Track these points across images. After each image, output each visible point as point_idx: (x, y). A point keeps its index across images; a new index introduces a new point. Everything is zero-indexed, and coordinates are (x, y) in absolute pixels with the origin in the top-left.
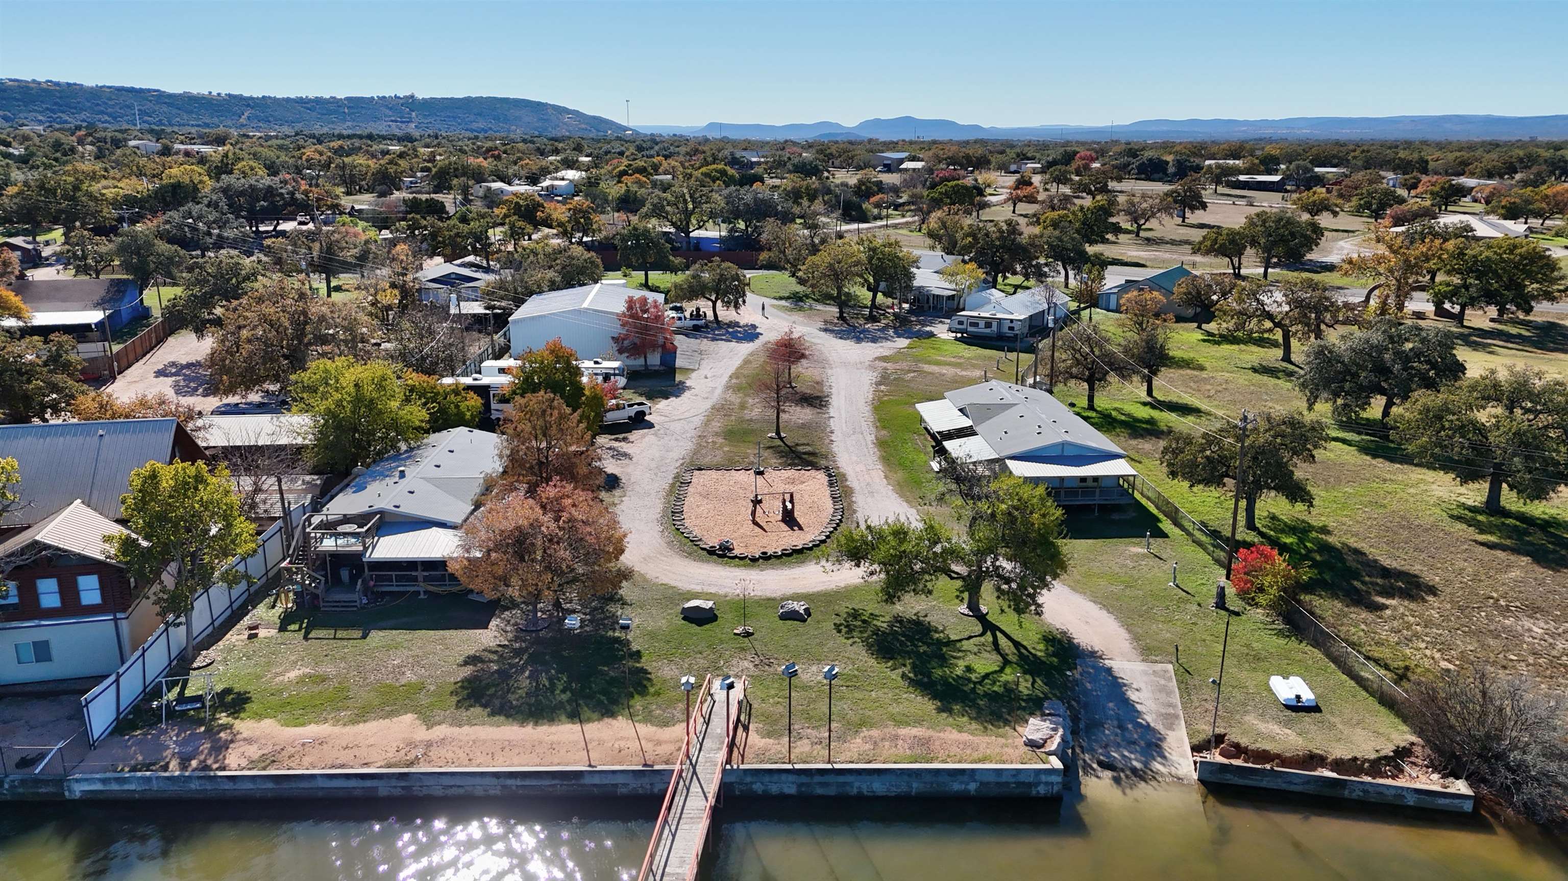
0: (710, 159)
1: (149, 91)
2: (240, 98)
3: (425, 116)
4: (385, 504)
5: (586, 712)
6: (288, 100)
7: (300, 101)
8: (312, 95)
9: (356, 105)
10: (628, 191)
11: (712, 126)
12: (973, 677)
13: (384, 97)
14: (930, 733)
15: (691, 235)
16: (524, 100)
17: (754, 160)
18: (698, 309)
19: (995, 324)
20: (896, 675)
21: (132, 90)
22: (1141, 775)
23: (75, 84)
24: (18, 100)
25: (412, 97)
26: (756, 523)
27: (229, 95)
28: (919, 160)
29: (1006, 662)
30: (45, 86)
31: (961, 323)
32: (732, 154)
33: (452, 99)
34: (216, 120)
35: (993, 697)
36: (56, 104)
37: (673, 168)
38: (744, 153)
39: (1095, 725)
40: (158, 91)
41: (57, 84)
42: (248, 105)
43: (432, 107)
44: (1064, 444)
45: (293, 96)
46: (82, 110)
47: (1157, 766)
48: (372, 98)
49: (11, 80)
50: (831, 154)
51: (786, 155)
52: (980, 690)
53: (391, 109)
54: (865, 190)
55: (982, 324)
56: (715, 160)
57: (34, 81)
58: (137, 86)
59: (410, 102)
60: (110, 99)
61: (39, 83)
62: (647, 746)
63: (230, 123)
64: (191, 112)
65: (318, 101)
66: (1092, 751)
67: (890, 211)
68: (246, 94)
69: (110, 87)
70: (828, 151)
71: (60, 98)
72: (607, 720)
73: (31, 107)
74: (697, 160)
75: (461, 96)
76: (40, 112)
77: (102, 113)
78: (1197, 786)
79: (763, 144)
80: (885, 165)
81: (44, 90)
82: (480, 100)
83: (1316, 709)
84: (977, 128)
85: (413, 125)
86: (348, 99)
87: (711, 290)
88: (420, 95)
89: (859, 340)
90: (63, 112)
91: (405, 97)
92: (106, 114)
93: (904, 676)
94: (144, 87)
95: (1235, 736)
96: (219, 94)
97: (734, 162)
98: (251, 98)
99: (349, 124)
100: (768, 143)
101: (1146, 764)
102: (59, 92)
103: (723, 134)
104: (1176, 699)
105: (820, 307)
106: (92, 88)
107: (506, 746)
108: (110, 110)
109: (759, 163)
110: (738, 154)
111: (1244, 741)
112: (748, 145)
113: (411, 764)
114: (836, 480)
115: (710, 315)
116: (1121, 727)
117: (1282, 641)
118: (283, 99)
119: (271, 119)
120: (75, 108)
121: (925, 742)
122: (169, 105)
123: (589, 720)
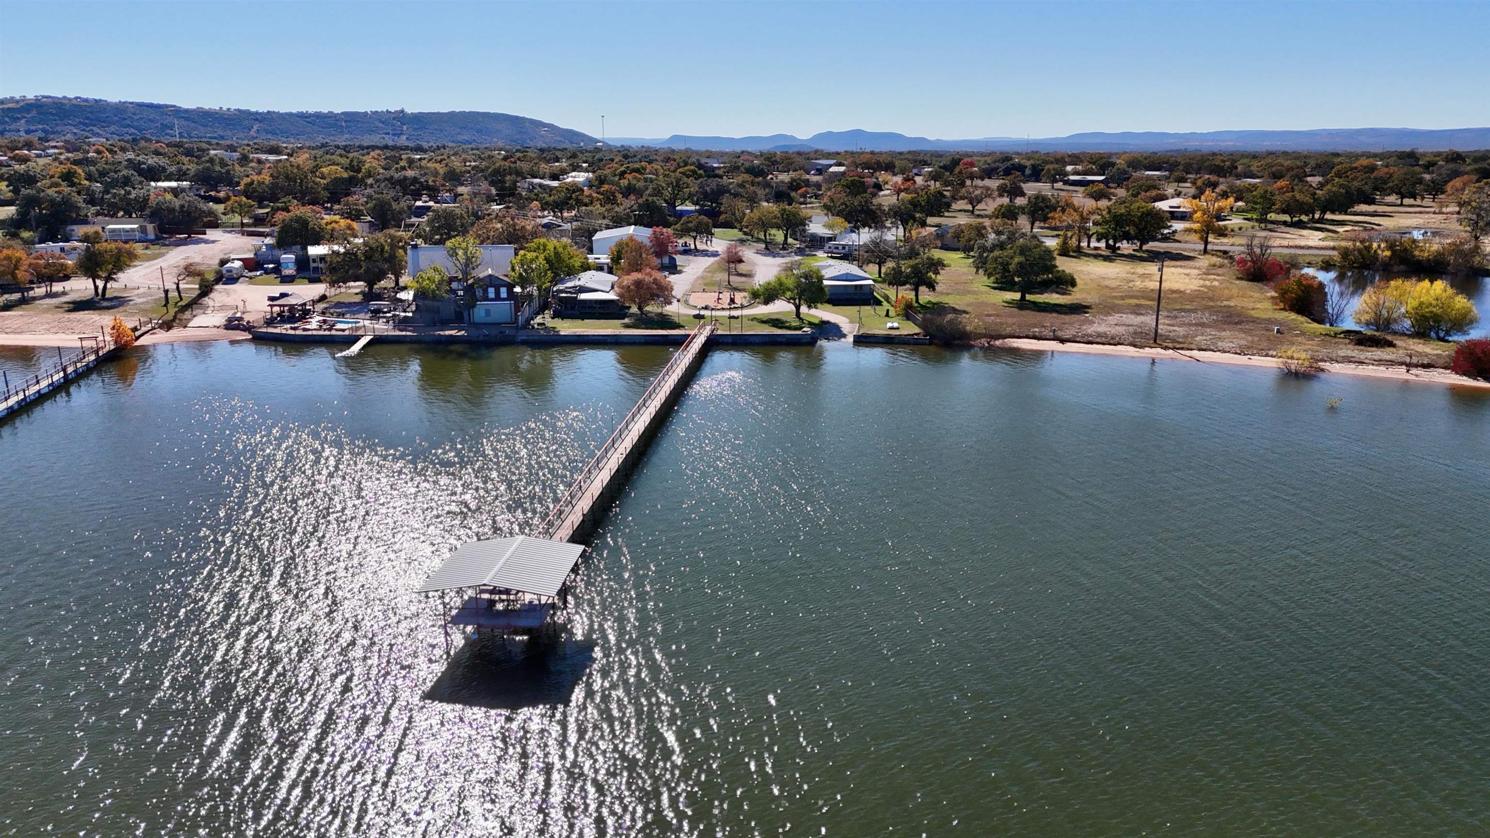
0: (681, 164)
1: (167, 106)
2: (248, 113)
3: (415, 130)
4: (581, 283)
6: (290, 115)
7: (302, 116)
8: (312, 110)
9: (352, 120)
10: (629, 184)
11: (675, 138)
13: (377, 112)
15: (678, 208)
16: (503, 115)
17: (715, 165)
18: (686, 243)
19: (847, 248)
21: (151, 106)
22: (836, 341)
23: (101, 100)
24: (54, 115)
25: (402, 111)
27: (239, 110)
28: (843, 165)
30: (74, 102)
31: (830, 248)
32: (698, 160)
33: (438, 113)
34: (229, 133)
36: (88, 118)
37: (656, 170)
38: (707, 160)
39: (828, 333)
40: (174, 106)
41: (86, 100)
42: (257, 120)
43: (421, 121)
44: (847, 274)
45: (294, 111)
46: (110, 124)
47: (842, 340)
48: (366, 112)
49: (44, 97)
50: (776, 161)
51: (740, 161)
53: (383, 123)
54: (795, 185)
55: (840, 247)
56: (686, 164)
57: (65, 97)
58: (155, 102)
59: (401, 117)
60: (134, 114)
61: (70, 100)
63: (241, 135)
64: (206, 126)
65: (318, 116)
67: (813, 200)
68: (253, 110)
69: (132, 103)
70: (774, 159)
71: (91, 112)
73: (66, 121)
74: (672, 166)
75: (446, 111)
76: (74, 126)
77: (128, 126)
78: (852, 343)
79: (722, 154)
80: (817, 170)
81: (75, 106)
82: (463, 114)
83: (897, 328)
84: (923, 140)
85: (404, 137)
86: (343, 113)
87: (693, 231)
88: (409, 110)
89: (774, 257)
90: (95, 126)
91: (396, 112)
92: (132, 127)
94: (161, 103)
95: (868, 333)
96: (229, 109)
97: (700, 166)
98: (257, 113)
99: (347, 136)
100: (727, 153)
101: (839, 339)
102: (89, 107)
103: (687, 146)
104: (856, 329)
105: (755, 244)
106: (116, 104)
108: (135, 123)
109: (719, 168)
110: (703, 161)
112: (710, 155)
115: (693, 247)
116: (835, 334)
118: (286, 114)
119: (278, 132)
120: (104, 122)
122: (186, 119)
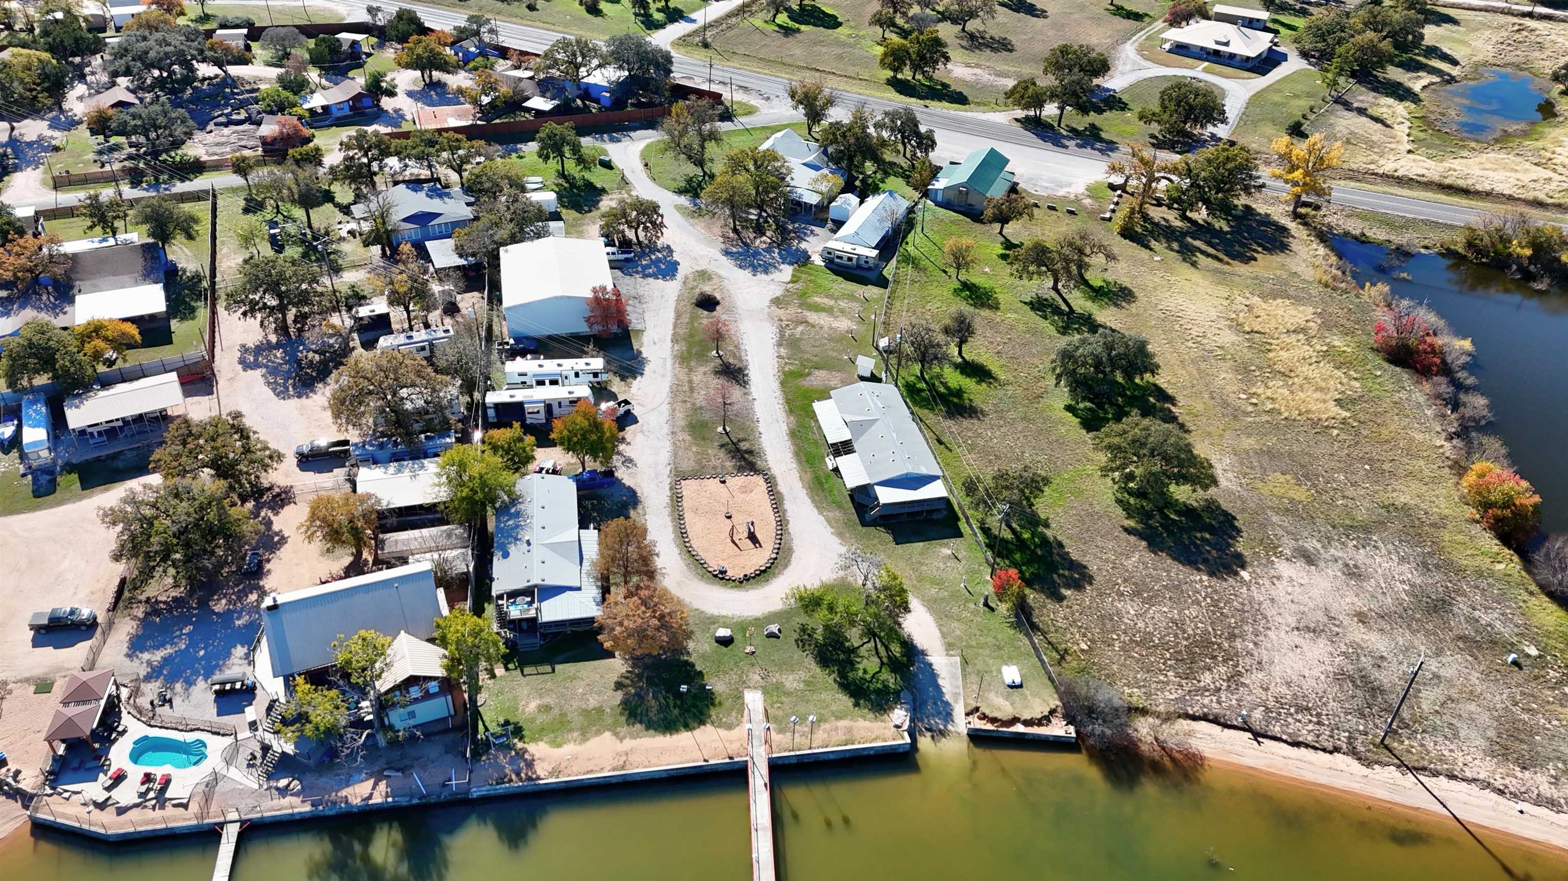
5: (692, 724)
12: (868, 677)
14: (852, 723)
19: (855, 259)
20: (830, 680)
22: (943, 733)
26: (733, 542)
29: (882, 664)
31: (829, 253)
35: (878, 692)
39: (924, 703)
44: (907, 474)
47: (950, 727)
52: (872, 687)
55: (845, 259)
62: (727, 745)
66: (922, 721)
72: (702, 727)
78: (966, 738)
83: (1021, 686)
89: (754, 269)
93: (835, 680)
95: (984, 709)
101: (945, 726)
104: (960, 683)
107: (663, 751)
111: (987, 712)
113: (623, 768)
114: (771, 483)
116: (935, 704)
117: (1013, 632)
121: (849, 730)
123: (694, 728)
